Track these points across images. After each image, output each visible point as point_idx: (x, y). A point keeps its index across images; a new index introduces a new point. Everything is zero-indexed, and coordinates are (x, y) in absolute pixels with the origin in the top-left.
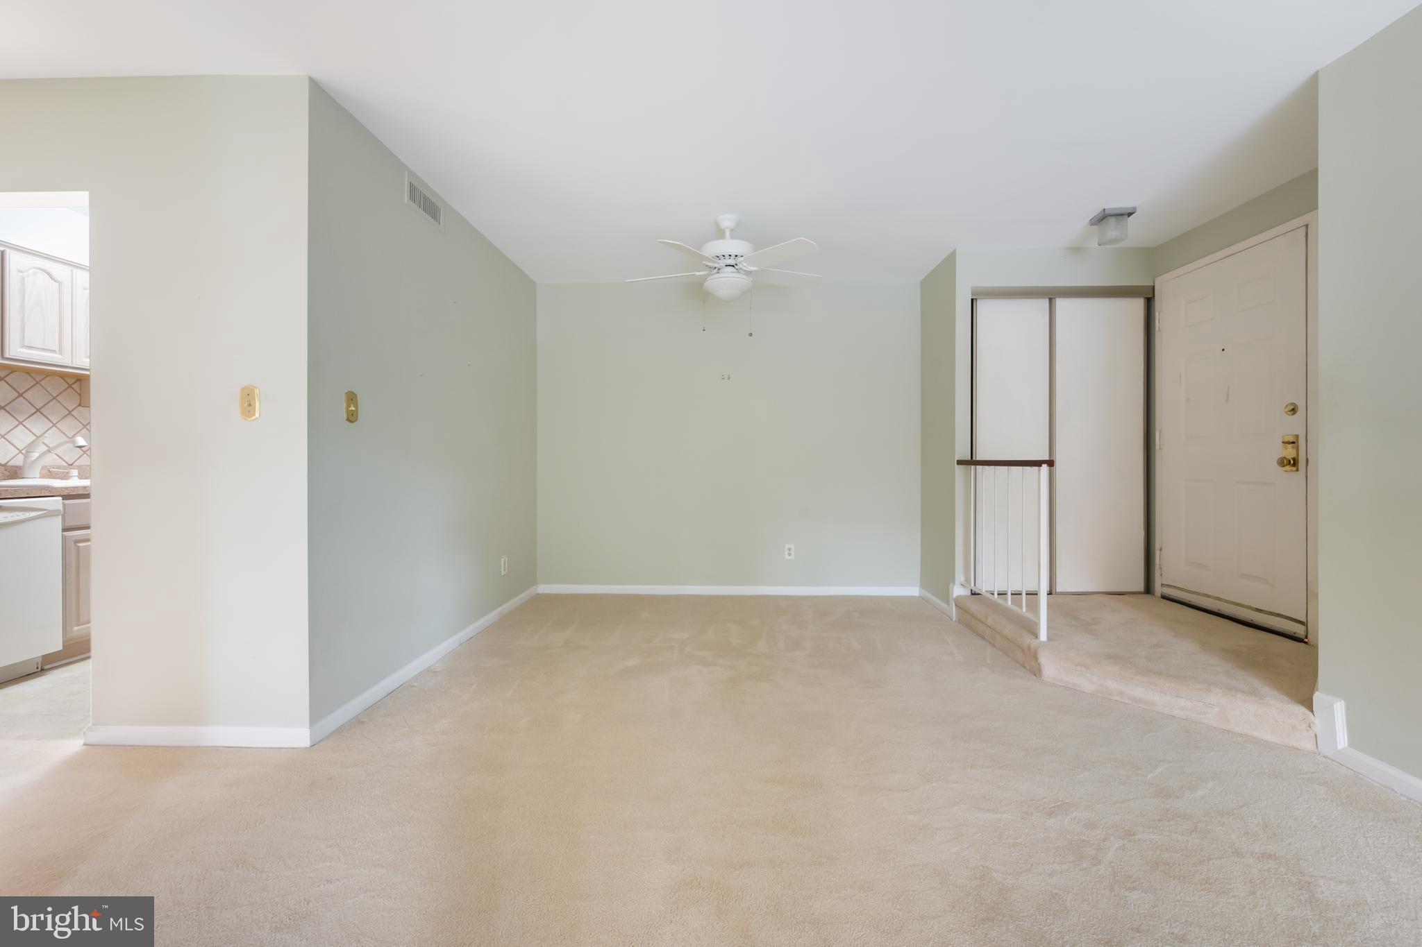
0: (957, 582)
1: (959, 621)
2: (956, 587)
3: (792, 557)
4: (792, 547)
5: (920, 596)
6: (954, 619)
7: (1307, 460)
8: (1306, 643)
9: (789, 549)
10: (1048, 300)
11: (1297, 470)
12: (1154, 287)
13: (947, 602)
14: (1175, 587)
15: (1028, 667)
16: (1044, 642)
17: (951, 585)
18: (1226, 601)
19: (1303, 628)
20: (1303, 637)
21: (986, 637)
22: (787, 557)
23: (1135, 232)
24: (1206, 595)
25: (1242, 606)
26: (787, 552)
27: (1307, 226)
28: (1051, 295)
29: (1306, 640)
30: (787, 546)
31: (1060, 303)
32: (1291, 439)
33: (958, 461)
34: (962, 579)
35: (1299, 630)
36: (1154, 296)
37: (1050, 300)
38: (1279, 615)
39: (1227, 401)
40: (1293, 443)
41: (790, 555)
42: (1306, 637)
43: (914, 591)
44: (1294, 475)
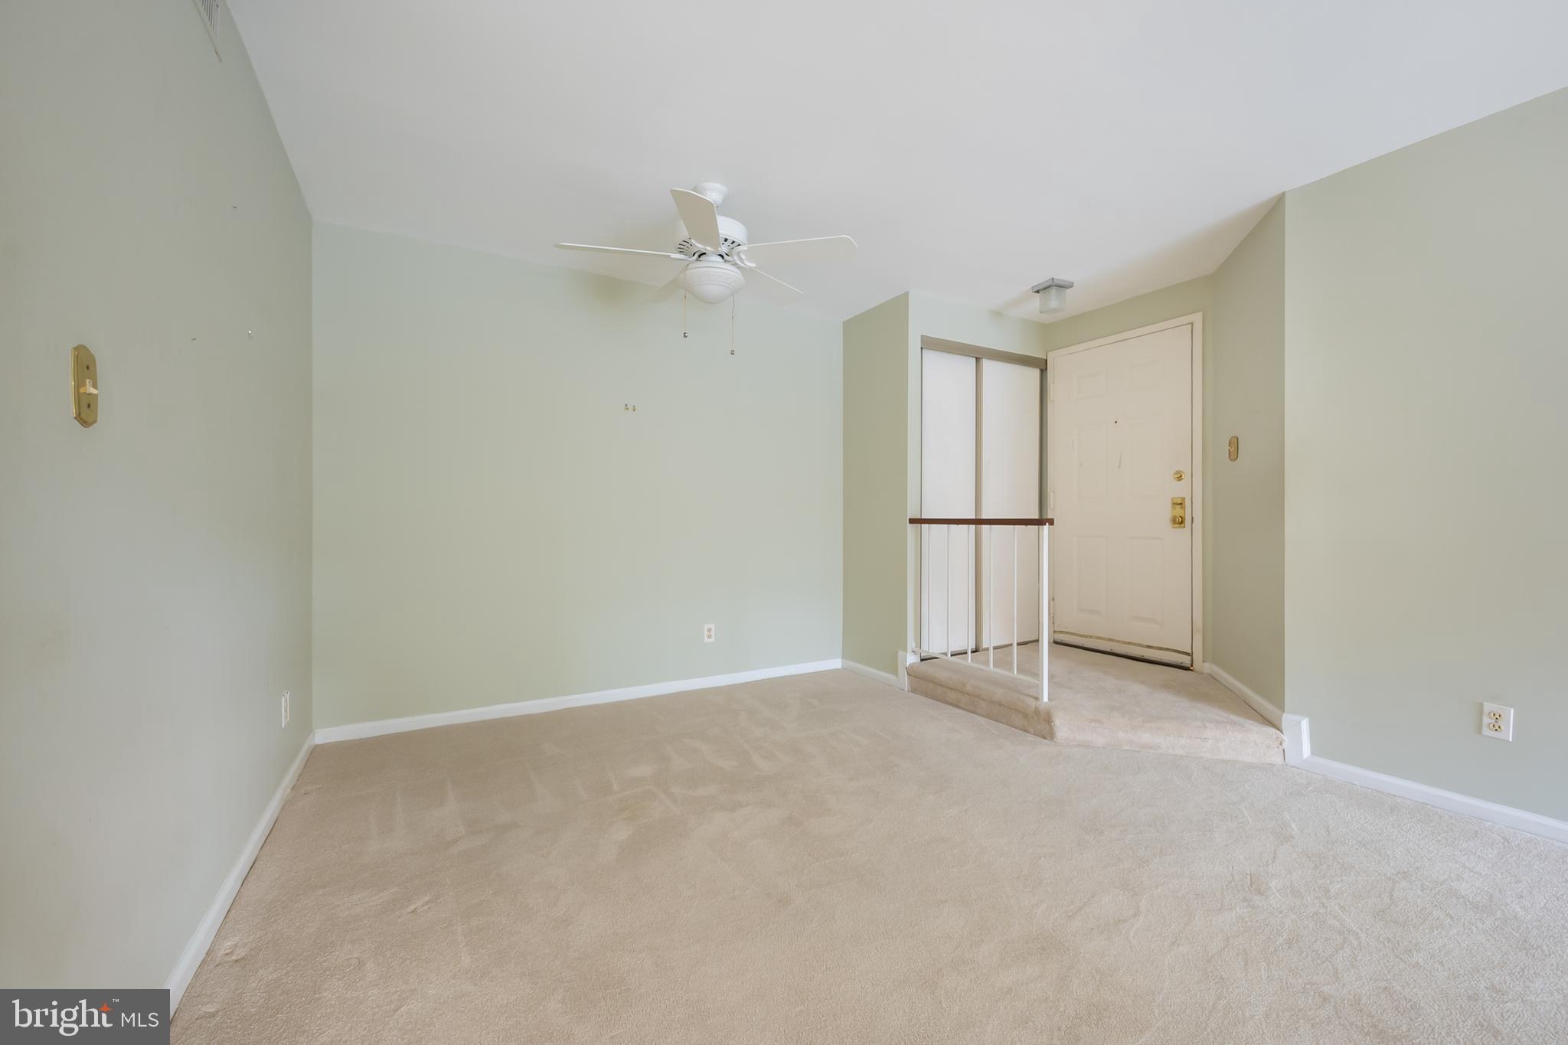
0: (909, 650)
1: (914, 690)
2: (908, 654)
3: (712, 640)
4: (712, 626)
5: (843, 668)
6: (906, 690)
7: (1192, 518)
8: (1191, 670)
9: (709, 630)
10: (975, 359)
11: (1184, 527)
12: (1046, 360)
13: (895, 672)
14: (1068, 633)
15: (1031, 730)
16: (1046, 703)
17: (901, 653)
18: (1118, 641)
19: (1189, 658)
20: (1189, 666)
21: (961, 704)
22: (707, 640)
23: (1071, 303)
24: (1099, 638)
25: (1134, 644)
26: (706, 633)
27: (1192, 324)
28: (979, 355)
29: (1191, 668)
30: (706, 627)
31: (987, 364)
32: (1180, 502)
33: (910, 520)
34: (914, 645)
35: (1185, 660)
36: (1046, 369)
37: (978, 359)
38: (1167, 649)
39: (1119, 467)
40: (1181, 504)
41: (709, 637)
42: (1192, 666)
43: (836, 663)
44: (1180, 531)
